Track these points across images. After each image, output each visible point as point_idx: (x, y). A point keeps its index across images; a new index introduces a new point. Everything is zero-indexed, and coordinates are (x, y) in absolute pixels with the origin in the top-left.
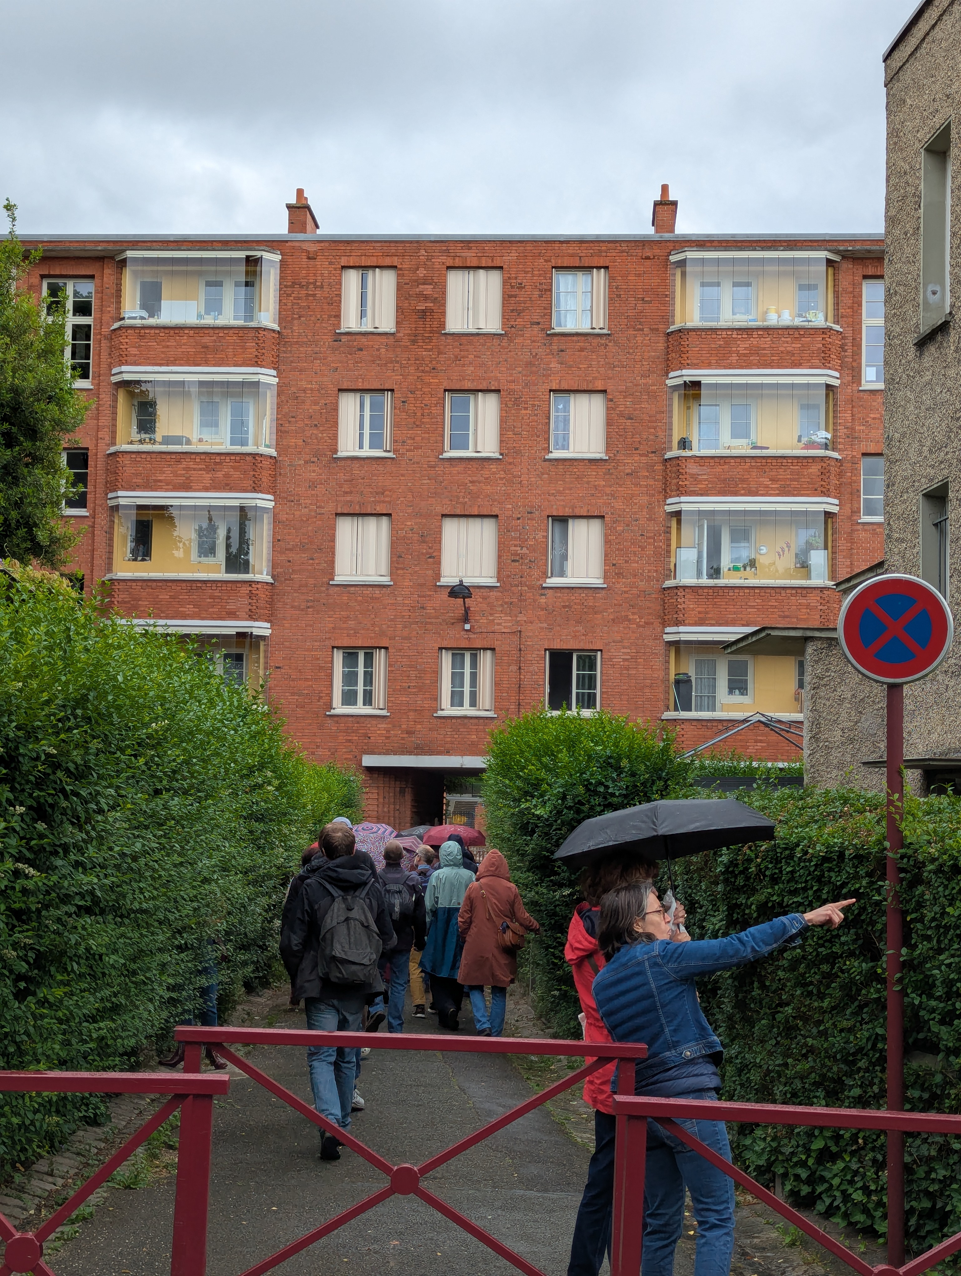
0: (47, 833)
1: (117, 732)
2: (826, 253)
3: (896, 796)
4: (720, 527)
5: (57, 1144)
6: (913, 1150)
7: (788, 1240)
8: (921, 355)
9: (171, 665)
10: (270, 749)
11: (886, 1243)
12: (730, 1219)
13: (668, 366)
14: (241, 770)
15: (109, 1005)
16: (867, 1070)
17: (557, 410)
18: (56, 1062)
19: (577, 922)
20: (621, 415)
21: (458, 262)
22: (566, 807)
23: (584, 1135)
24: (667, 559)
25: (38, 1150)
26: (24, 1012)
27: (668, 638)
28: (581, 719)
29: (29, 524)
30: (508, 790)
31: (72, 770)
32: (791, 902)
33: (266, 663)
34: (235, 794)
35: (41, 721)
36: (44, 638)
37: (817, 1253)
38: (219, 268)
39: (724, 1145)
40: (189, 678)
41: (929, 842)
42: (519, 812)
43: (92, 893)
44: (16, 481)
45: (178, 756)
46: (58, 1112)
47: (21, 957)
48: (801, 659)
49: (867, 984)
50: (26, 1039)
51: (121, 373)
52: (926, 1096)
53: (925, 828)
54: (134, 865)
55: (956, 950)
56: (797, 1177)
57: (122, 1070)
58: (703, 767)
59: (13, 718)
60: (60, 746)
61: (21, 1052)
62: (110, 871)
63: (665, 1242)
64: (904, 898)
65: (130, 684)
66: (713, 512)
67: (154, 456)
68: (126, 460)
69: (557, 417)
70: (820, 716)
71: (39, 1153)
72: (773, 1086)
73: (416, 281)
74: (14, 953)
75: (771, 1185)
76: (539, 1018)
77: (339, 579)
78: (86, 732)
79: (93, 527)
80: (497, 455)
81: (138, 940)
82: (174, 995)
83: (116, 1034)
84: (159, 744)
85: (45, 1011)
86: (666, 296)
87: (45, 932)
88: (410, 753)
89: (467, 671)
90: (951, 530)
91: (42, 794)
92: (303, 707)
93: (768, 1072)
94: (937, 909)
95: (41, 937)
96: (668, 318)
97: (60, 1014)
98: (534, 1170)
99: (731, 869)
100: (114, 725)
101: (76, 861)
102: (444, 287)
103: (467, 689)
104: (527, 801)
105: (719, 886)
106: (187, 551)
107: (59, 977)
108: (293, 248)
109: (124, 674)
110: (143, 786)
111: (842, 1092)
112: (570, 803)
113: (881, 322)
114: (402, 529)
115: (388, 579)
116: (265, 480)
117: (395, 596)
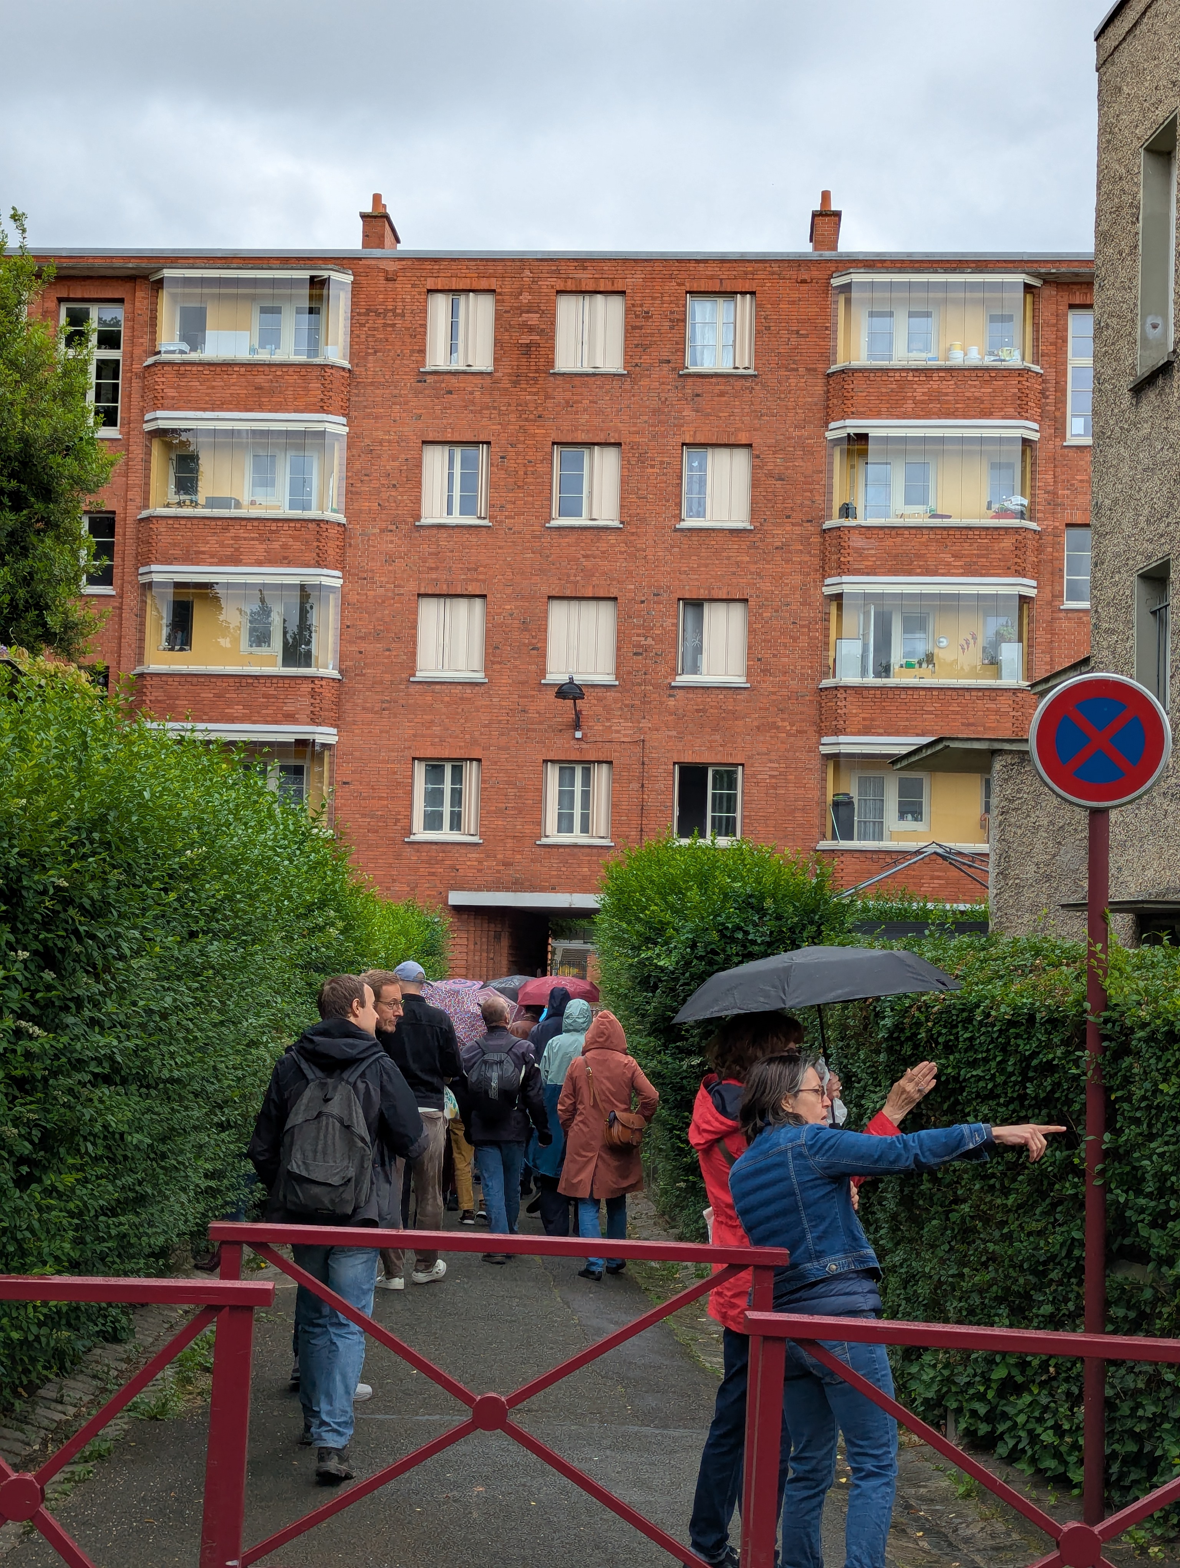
0: (56, 984)
1: (143, 861)
2: (1024, 276)
3: (1099, 946)
4: (891, 613)
5: (68, 1364)
6: (1116, 1382)
7: (961, 1490)
8: (1137, 403)
9: (211, 780)
10: (333, 883)
11: (1081, 1496)
12: (891, 1465)
13: (828, 414)
14: (297, 908)
15: (131, 1195)
16: (1060, 1283)
17: (691, 469)
18: (66, 1264)
19: (704, 1097)
20: (770, 475)
21: (570, 286)
22: (696, 957)
23: (715, 1360)
24: (824, 653)
25: (45, 1372)
26: (26, 1203)
27: (825, 750)
28: (716, 849)
29: (39, 605)
30: (626, 936)
31: (88, 907)
32: (969, 1075)
33: (331, 777)
34: (289, 939)
35: (49, 847)
36: (54, 744)
37: (997, 1506)
38: (276, 291)
39: (883, 1376)
40: (234, 795)
41: (1139, 1004)
42: (639, 962)
43: (111, 1058)
44: (25, 552)
45: (218, 891)
46: (69, 1325)
47: (23, 1136)
48: (987, 776)
49: (1062, 1178)
50: (30, 1236)
51: (156, 419)
52: (1132, 1315)
53: (1134, 986)
54: (162, 1024)
55: (1171, 1136)
56: (974, 1413)
57: (148, 1276)
58: (866, 909)
59: (15, 842)
60: (72, 877)
61: (23, 1253)
62: (133, 1032)
63: (812, 1492)
64: (1108, 1072)
65: (160, 802)
66: (882, 595)
67: (195, 522)
68: (162, 527)
69: (691, 477)
70: (1009, 847)
71: (46, 1377)
72: (946, 1302)
73: (518, 308)
74: (15, 1131)
75: (942, 1422)
76: (663, 1214)
77: (421, 675)
78: (104, 860)
79: (121, 608)
80: (616, 524)
81: (169, 1116)
82: (212, 1184)
83: (141, 1230)
84: (194, 875)
85: (52, 1202)
86: (827, 328)
87: (53, 1105)
88: (507, 889)
89: (578, 788)
90: (1172, 618)
91: (49, 936)
92: (377, 832)
93: (940, 1283)
94: (1147, 1085)
95: (48, 1111)
96: (828, 356)
97: (71, 1206)
98: (651, 1401)
99: (895, 1035)
100: (139, 852)
101: (91, 1019)
102: (554, 315)
103: (577, 811)
104: (648, 949)
105: (882, 1056)
106: (236, 641)
107: (71, 1161)
108: (368, 266)
109: (151, 790)
110: (175, 927)
111: (1030, 1309)
112: (700, 952)
113: (1088, 361)
114: (499, 614)
115: (482, 675)
116: (332, 552)
117: (490, 696)
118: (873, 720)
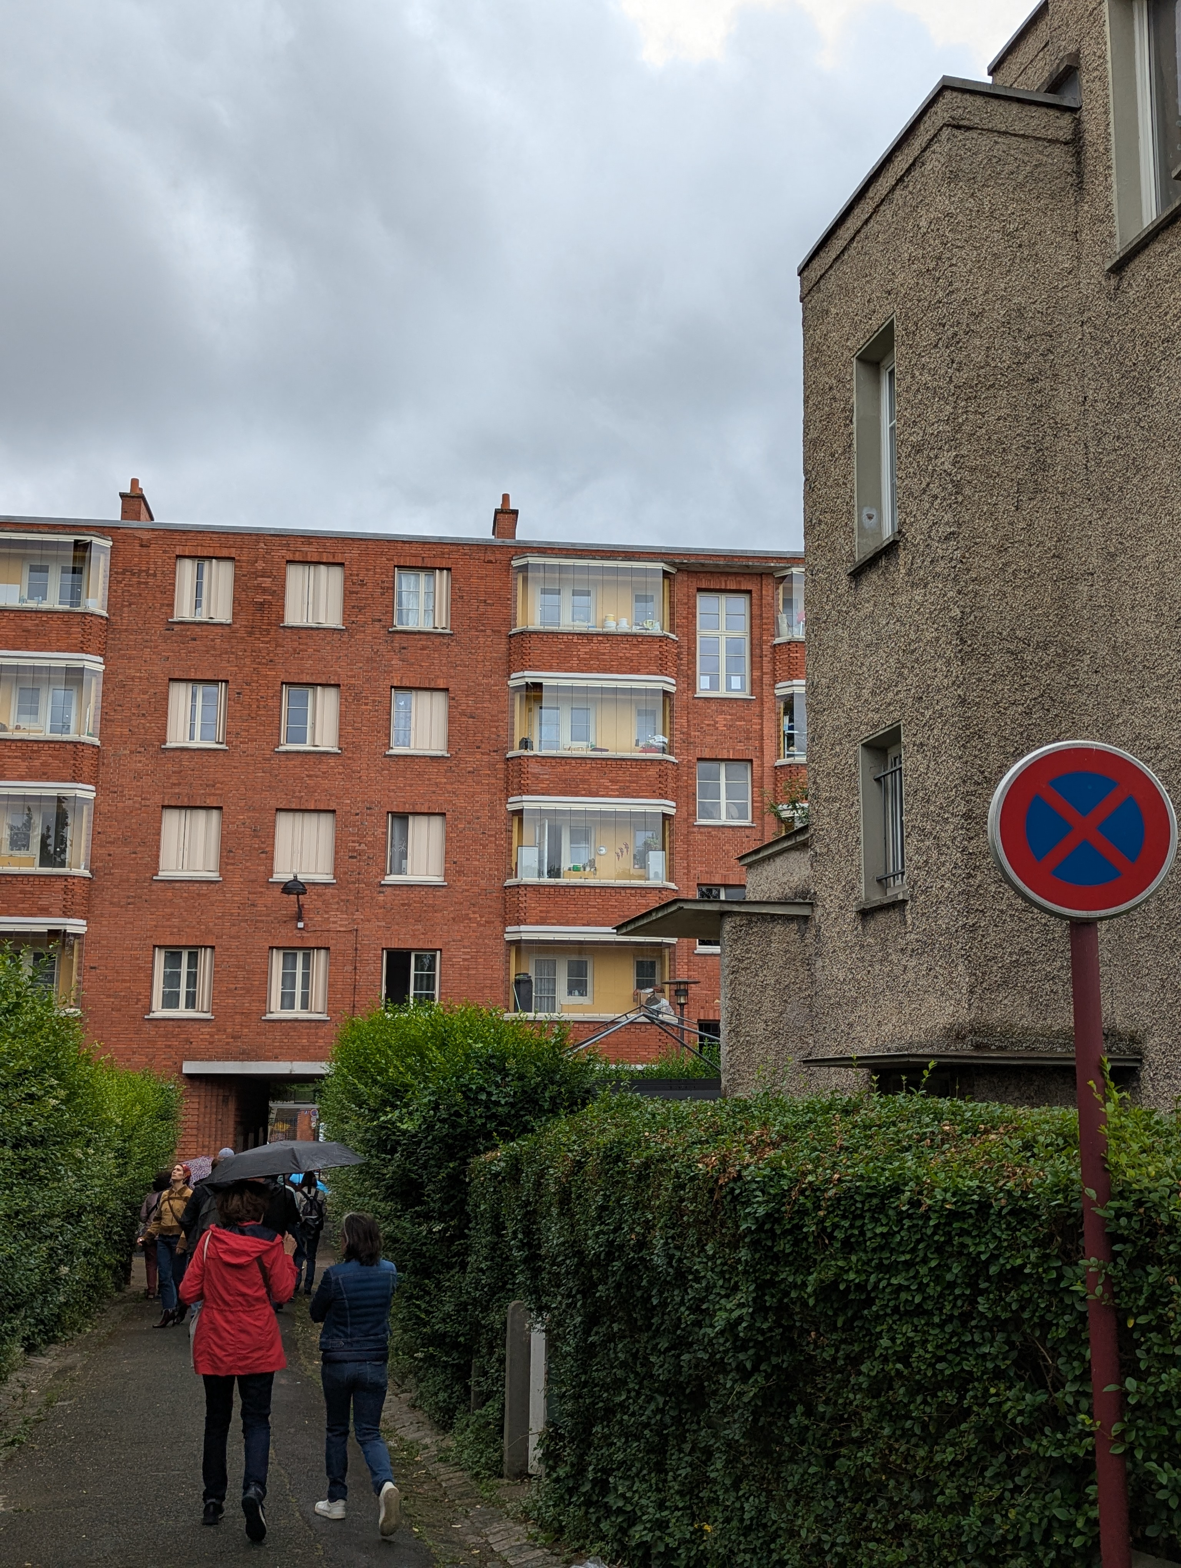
2: (662, 564)
4: (561, 826)
8: (857, 586)
13: (510, 667)
17: (398, 707)
20: (463, 714)
21: (298, 557)
22: (438, 1120)
24: (508, 858)
27: (508, 937)
33: (80, 962)
38: (44, 552)
42: (376, 1126)
66: (555, 812)
69: (398, 714)
73: (254, 573)
77: (162, 875)
80: (336, 750)
86: (508, 599)
88: (235, 1059)
89: (299, 971)
92: (120, 1010)
96: (510, 621)
102: (284, 580)
103: (298, 991)
108: (126, 534)
112: (444, 1114)
114: (234, 823)
115: (217, 874)
116: (87, 770)
117: (224, 892)
118: (548, 912)
